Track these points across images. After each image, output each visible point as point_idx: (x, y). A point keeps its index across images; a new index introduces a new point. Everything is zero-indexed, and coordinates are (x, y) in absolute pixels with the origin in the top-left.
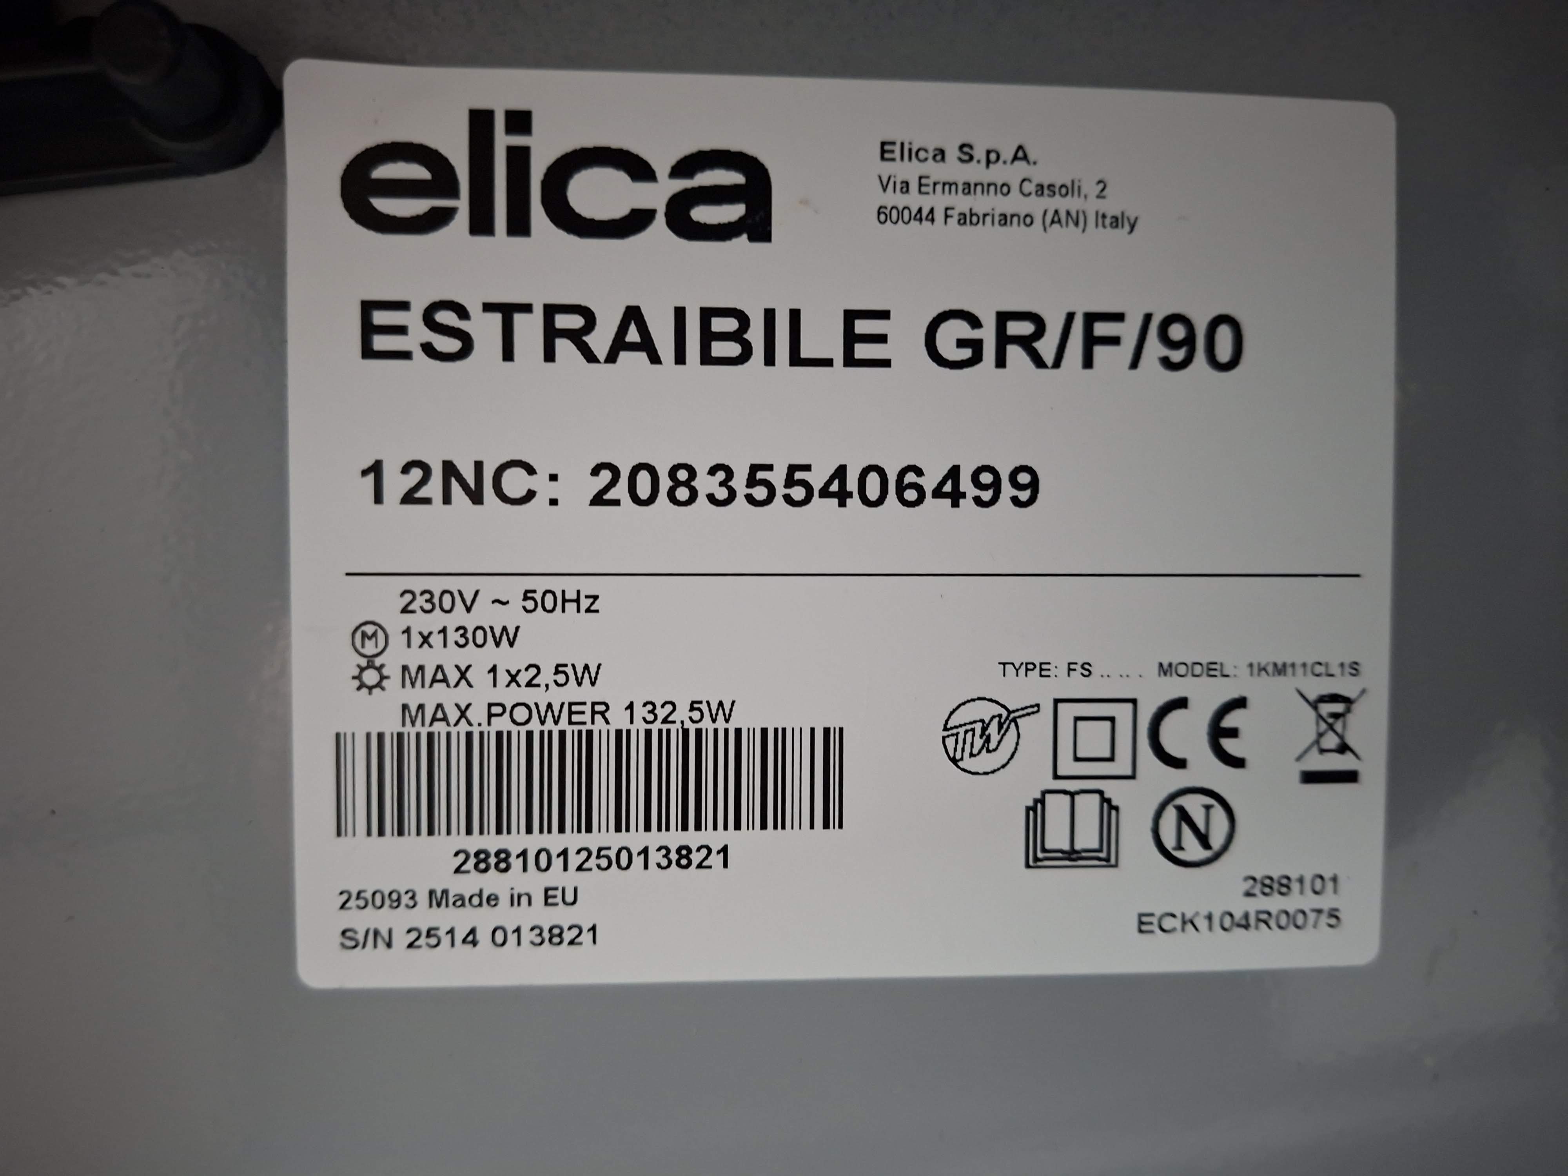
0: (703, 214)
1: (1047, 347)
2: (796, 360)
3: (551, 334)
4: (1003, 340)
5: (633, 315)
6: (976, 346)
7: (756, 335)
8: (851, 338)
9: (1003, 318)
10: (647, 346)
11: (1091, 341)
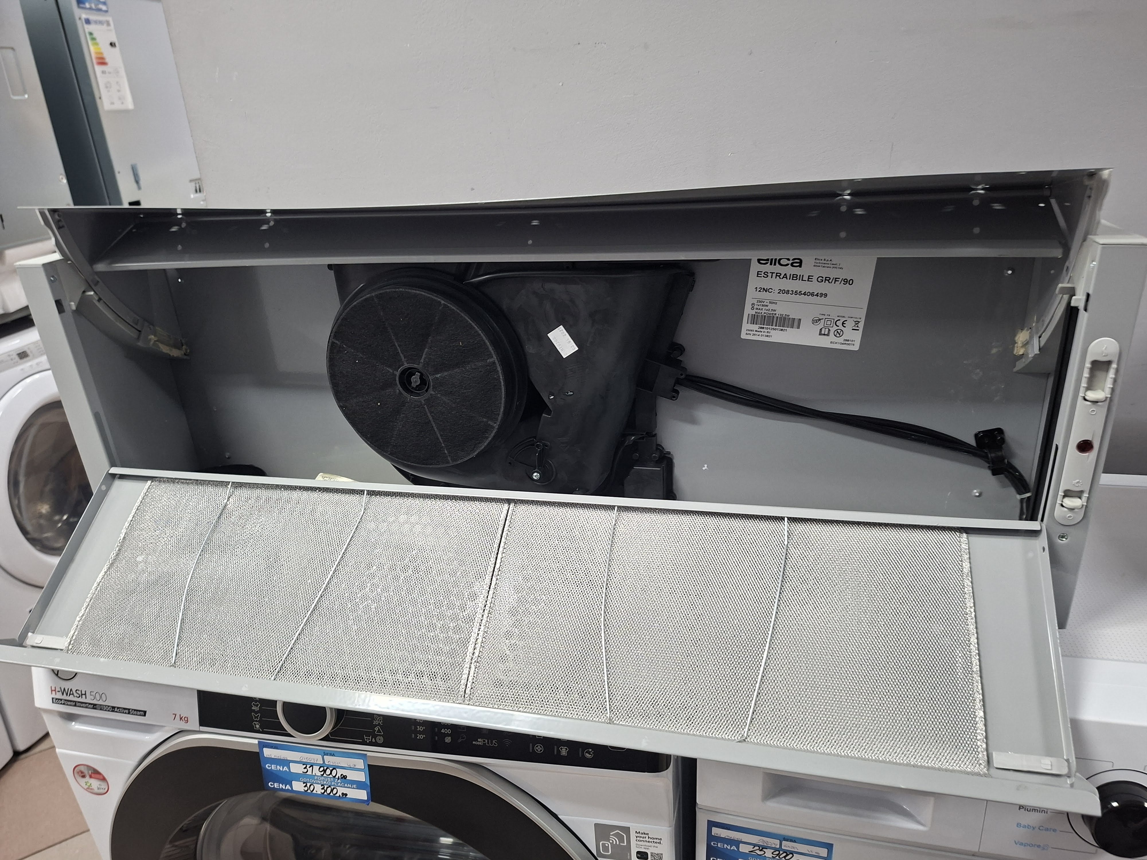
0: (795, 264)
1: (830, 281)
2: (802, 280)
3: (777, 276)
4: (826, 280)
5: (785, 274)
6: (822, 280)
7: (798, 277)
8: (809, 278)
9: (826, 278)
10: (786, 277)
11: (836, 281)
